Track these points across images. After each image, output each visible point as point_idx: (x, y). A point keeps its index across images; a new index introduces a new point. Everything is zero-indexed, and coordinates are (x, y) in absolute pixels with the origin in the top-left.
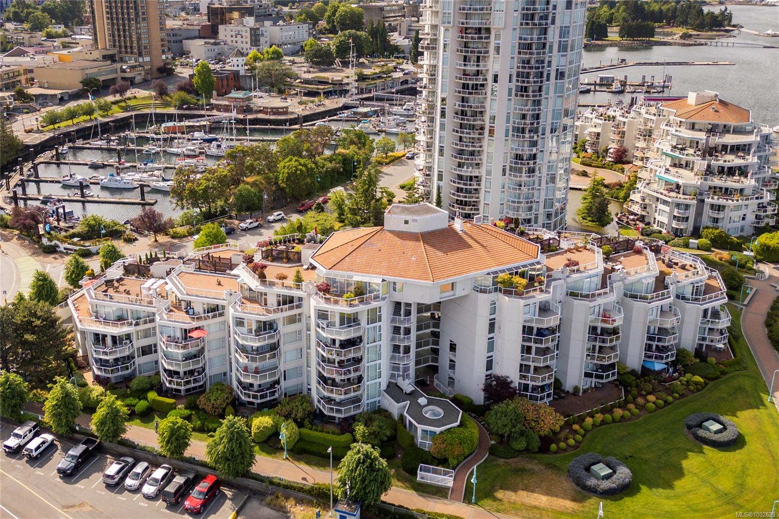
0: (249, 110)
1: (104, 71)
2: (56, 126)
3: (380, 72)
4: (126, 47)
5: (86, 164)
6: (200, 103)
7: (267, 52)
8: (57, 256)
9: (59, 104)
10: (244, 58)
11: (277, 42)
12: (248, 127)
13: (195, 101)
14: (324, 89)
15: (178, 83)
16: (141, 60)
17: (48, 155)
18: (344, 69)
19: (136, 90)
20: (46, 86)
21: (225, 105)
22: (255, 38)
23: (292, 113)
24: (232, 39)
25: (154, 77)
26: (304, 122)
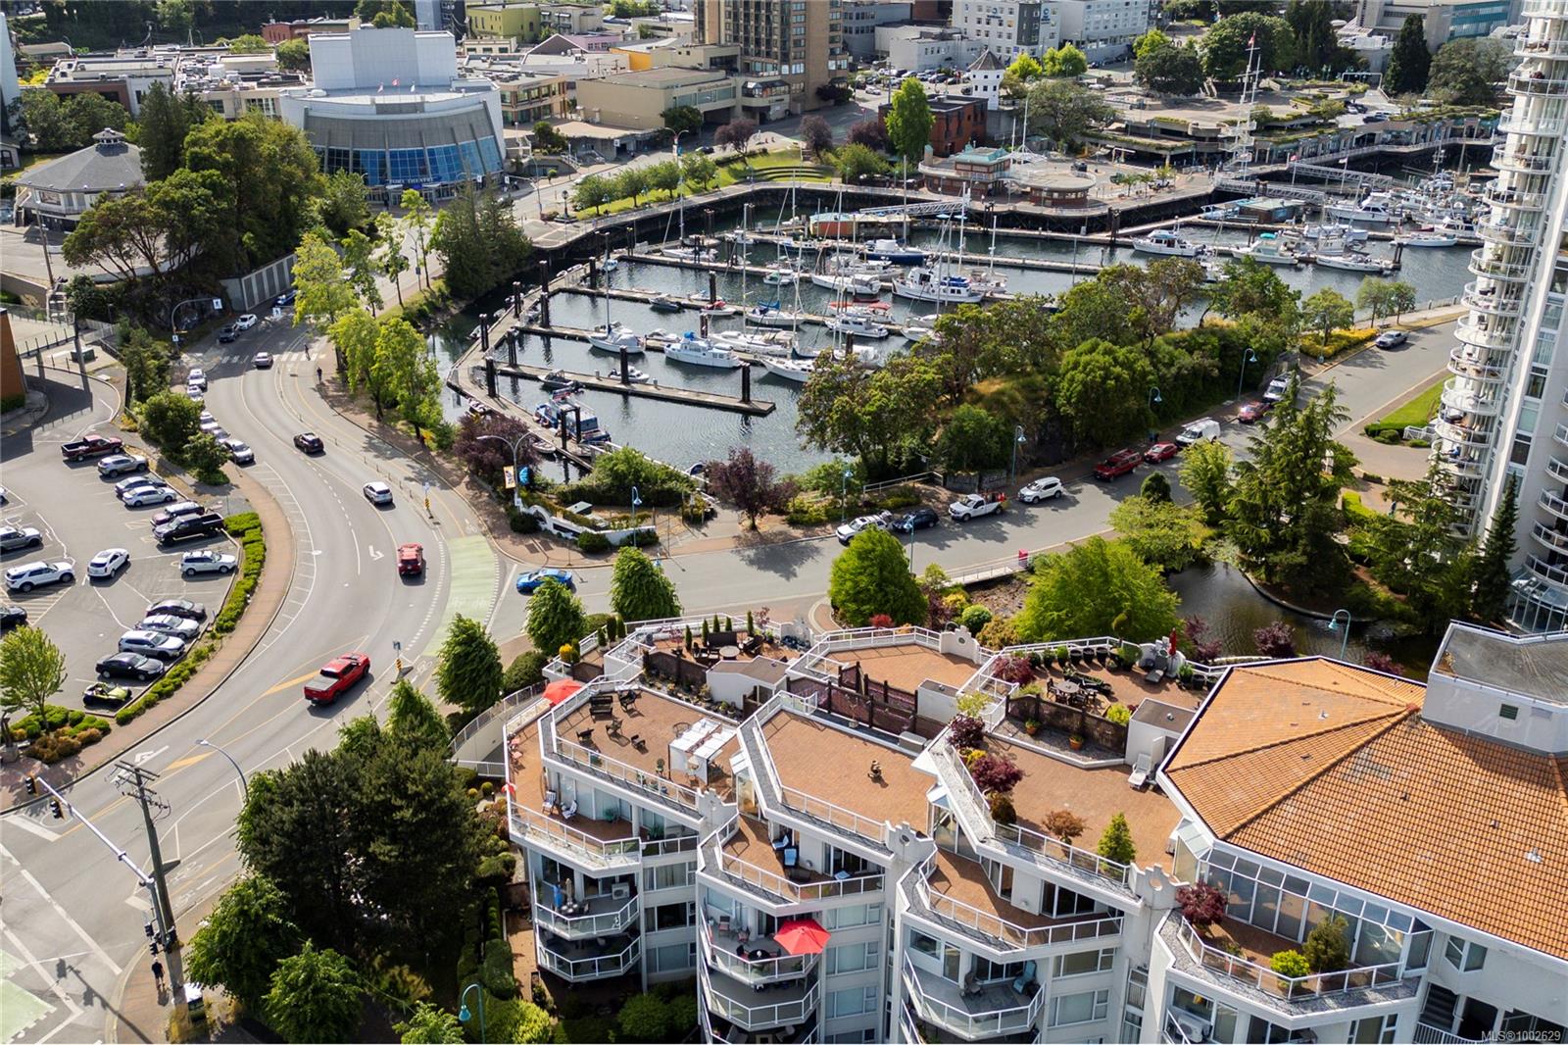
0: (998, 192)
1: (710, 93)
2: (602, 209)
3: (1311, 114)
4: (758, 42)
5: (646, 301)
6: (896, 171)
7: (1053, 59)
8: (536, 542)
9: (617, 160)
10: (1001, 72)
11: (1077, 36)
12: (994, 230)
13: (885, 166)
14: (1173, 149)
15: (854, 126)
16: (785, 69)
17: (574, 275)
18: (1223, 101)
19: (769, 135)
20: (597, 119)
21: (949, 179)
22: (1030, 27)
23: (1097, 204)
24: (979, 27)
25: (808, 108)
26: (1122, 227)
